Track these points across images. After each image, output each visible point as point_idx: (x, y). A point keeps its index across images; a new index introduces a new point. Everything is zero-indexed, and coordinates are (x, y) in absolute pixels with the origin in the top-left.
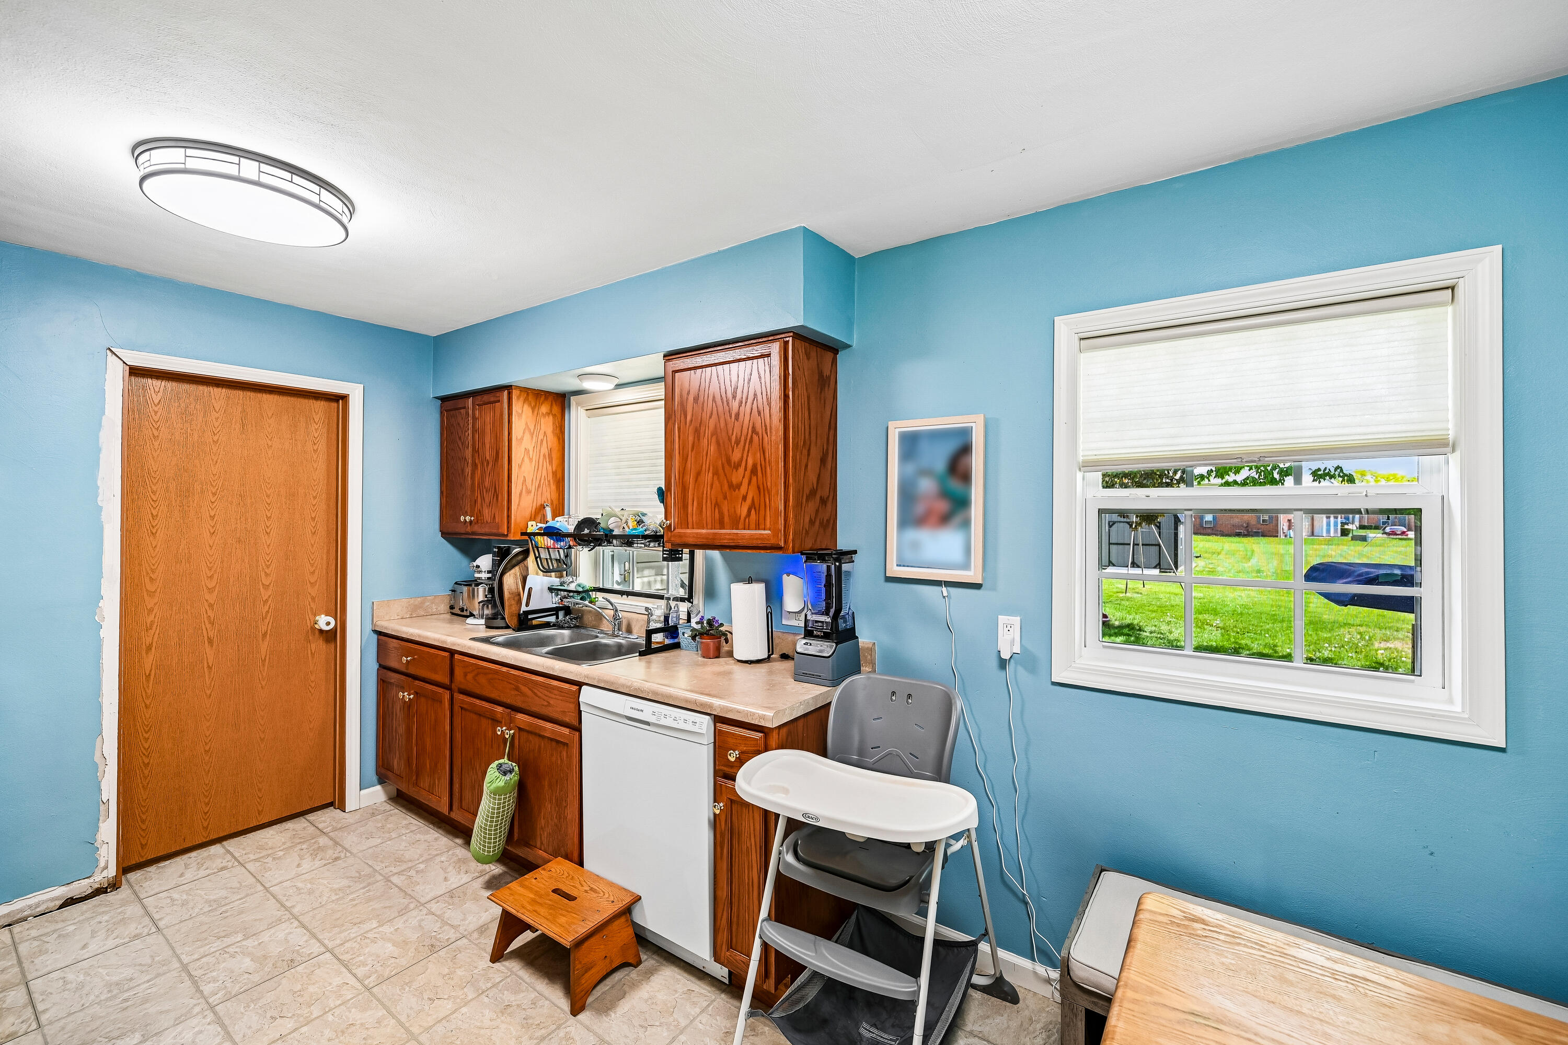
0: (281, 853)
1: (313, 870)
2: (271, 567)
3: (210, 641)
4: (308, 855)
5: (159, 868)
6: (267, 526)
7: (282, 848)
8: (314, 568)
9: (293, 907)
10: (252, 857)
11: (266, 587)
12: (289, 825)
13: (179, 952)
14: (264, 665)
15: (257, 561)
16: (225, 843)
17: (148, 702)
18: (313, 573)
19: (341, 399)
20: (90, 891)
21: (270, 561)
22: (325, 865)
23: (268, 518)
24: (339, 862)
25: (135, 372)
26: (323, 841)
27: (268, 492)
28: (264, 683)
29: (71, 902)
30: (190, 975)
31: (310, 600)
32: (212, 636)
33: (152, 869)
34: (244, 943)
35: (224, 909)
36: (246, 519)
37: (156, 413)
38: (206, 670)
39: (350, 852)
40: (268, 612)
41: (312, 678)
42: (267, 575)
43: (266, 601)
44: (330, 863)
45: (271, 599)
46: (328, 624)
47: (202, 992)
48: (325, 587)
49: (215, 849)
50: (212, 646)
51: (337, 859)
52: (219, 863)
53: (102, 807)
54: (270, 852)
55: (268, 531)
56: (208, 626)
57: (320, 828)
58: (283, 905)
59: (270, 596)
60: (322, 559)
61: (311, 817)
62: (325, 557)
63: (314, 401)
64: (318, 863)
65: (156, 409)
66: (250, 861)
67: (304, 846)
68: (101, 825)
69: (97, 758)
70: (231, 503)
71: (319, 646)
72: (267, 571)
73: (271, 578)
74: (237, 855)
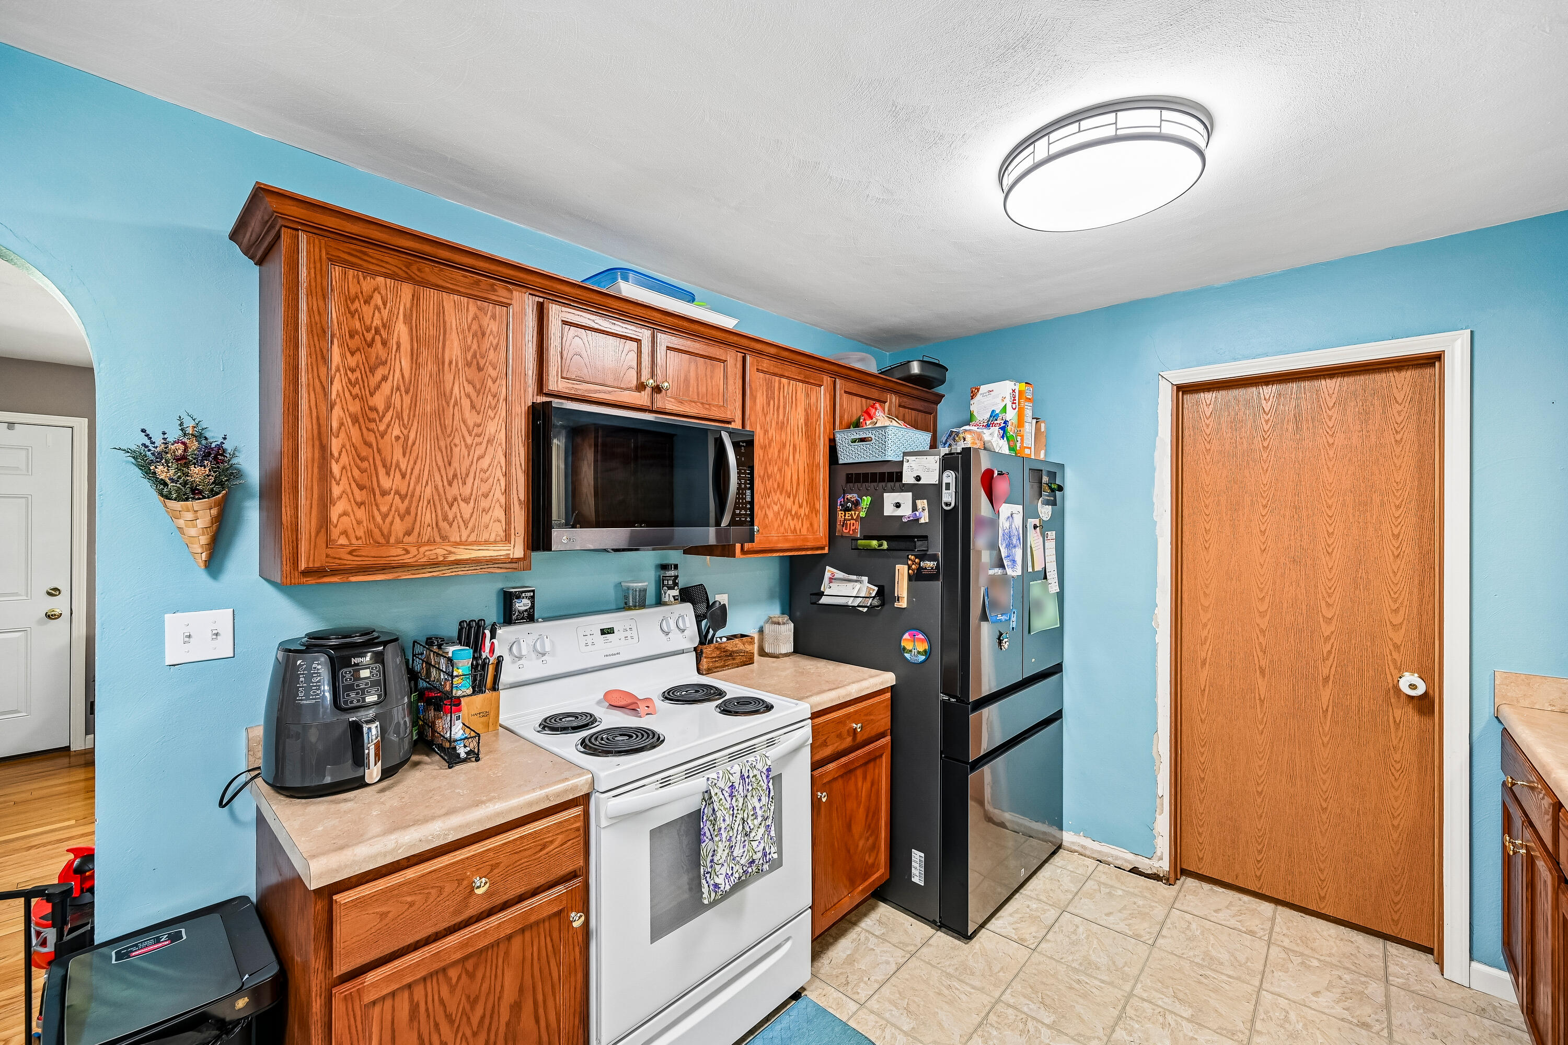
0: (1315, 963)
1: (1325, 1013)
2: (1334, 596)
3: (1262, 672)
4: (1340, 990)
5: (1212, 889)
6: (1328, 545)
7: (1322, 958)
8: (1397, 605)
9: (1259, 1033)
10: (1286, 943)
11: (1329, 621)
12: (1359, 939)
13: (1141, 978)
14: (1325, 717)
15: (1316, 586)
16: (1280, 908)
17: (1203, 717)
18: (1396, 611)
19: (1434, 360)
20: (1149, 872)
21: (1333, 588)
22: (1343, 1020)
23: (1330, 534)
24: (1364, 1032)
25: (1184, 389)
26: (1375, 989)
27: (1330, 502)
28: (1326, 740)
29: (1135, 870)
30: (1124, 1008)
31: (1391, 647)
32: (1264, 666)
33: (1206, 886)
34: (1184, 1023)
35: (1209, 973)
36: (1301, 535)
37: (1208, 426)
38: (1258, 702)
39: (1390, 1034)
40: (1330, 652)
41: (1397, 757)
42: (1328, 605)
43: (1328, 639)
44: (1351, 1023)
45: (1333, 636)
46: (1413, 686)
47: (1113, 1031)
48: (1416, 634)
49: (1267, 908)
50: (1264, 677)
51: (1365, 1025)
52: (1254, 924)
53: (1158, 800)
54: (1307, 952)
55: (1330, 551)
56: (1260, 654)
57: (1390, 970)
58: (1253, 1021)
59: (1332, 633)
60: (1411, 593)
61: (1393, 948)
62: (1415, 590)
63: (1396, 374)
64: (1338, 1010)
65: (1208, 422)
66: (1279, 946)
67: (1347, 977)
68: (1157, 816)
69: (1155, 754)
70: (1284, 516)
71: (1411, 715)
72: (1328, 600)
73: (1334, 610)
74: (1277, 929)
